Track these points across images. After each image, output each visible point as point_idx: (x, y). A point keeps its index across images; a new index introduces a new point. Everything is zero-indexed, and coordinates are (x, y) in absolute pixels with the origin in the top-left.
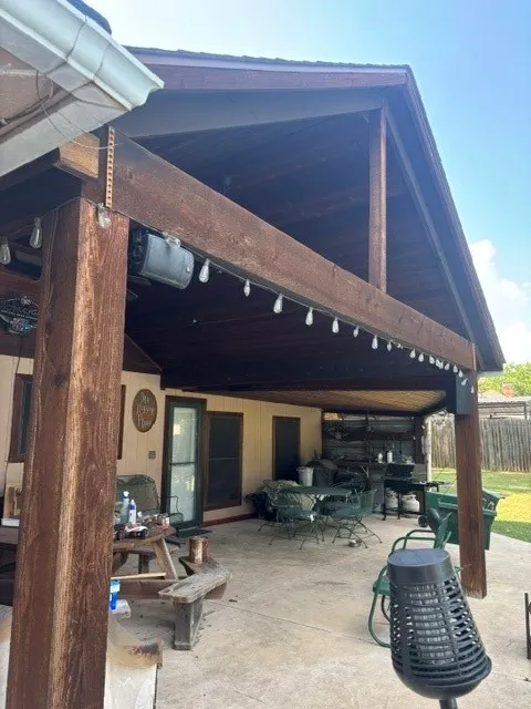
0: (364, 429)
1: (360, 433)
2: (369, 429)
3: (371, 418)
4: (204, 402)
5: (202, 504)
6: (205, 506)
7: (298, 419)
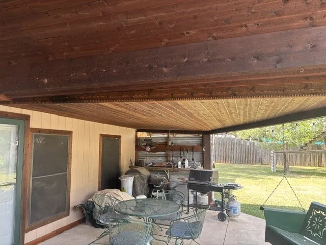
0: (166, 143)
1: (164, 147)
2: (170, 143)
3: (171, 136)
4: (27, 118)
5: (23, 225)
6: (27, 226)
7: (119, 137)
